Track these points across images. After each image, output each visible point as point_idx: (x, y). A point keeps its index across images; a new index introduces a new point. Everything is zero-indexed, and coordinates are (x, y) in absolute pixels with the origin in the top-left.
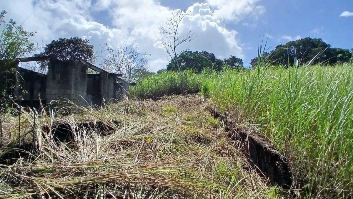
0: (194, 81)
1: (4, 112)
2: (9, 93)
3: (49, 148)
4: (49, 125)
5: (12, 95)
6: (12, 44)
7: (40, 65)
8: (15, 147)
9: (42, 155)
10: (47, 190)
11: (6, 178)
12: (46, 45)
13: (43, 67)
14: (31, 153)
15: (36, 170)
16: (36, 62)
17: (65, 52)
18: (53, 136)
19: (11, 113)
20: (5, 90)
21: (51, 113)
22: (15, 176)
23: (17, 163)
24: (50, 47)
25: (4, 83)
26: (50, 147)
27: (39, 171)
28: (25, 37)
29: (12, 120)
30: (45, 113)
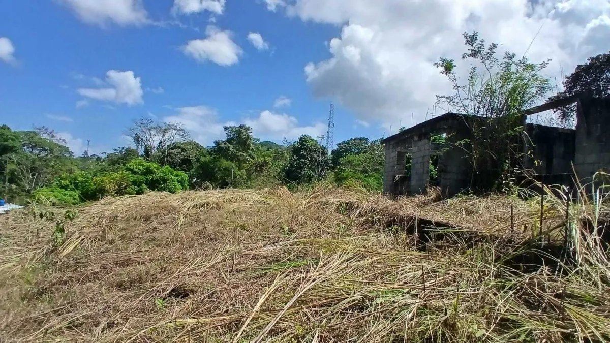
1: (508, 194)
2: (513, 164)
3: (593, 259)
4: (593, 218)
5: (518, 167)
6: (514, 90)
7: (560, 115)
8: (534, 247)
9: (581, 270)
10: (589, 333)
11: (518, 291)
12: (567, 77)
13: (564, 116)
14: (562, 261)
15: (570, 292)
16: (551, 111)
17: (602, 80)
18: (601, 240)
19: (519, 196)
20: (507, 161)
21: (596, 195)
22: (535, 293)
23: (538, 272)
24: (574, 79)
25: (506, 151)
26: (595, 258)
27: (575, 295)
28: (533, 73)
29: (520, 206)
30: (585, 196)
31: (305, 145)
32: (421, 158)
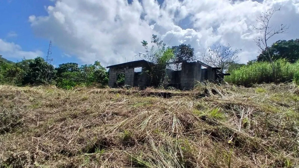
0: (288, 70)
20: (161, 79)
31: (39, 63)
32: (130, 76)
